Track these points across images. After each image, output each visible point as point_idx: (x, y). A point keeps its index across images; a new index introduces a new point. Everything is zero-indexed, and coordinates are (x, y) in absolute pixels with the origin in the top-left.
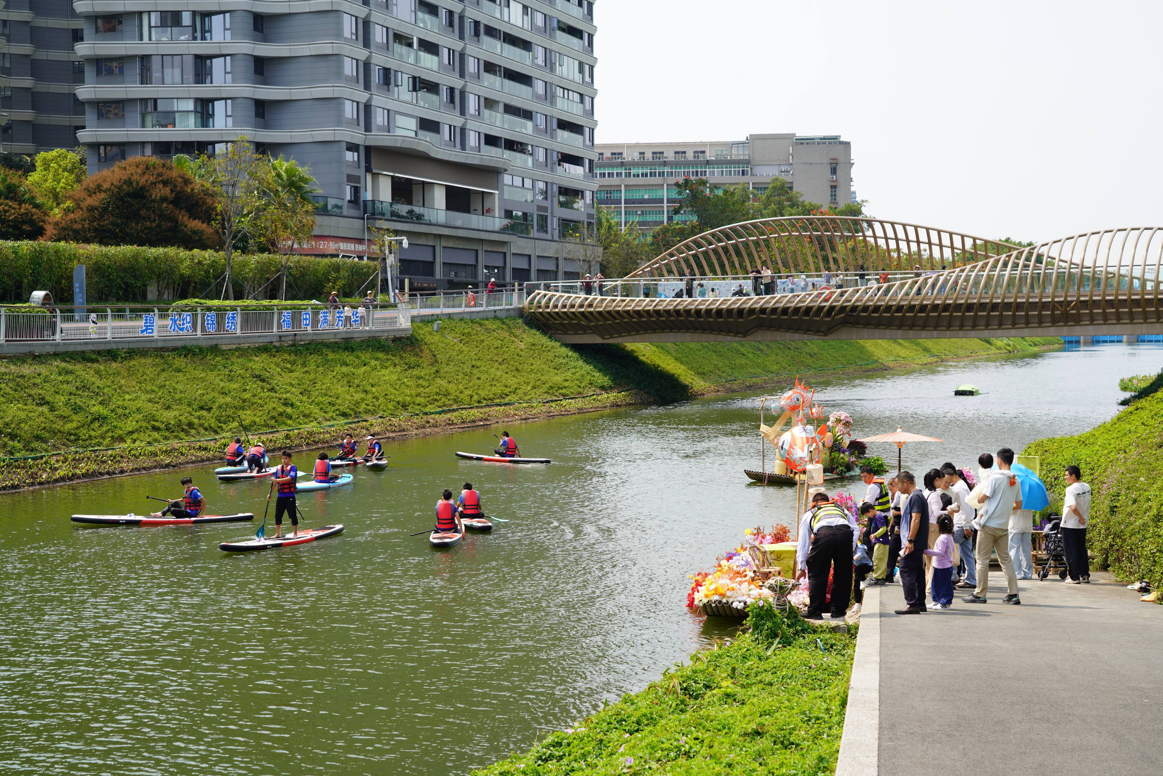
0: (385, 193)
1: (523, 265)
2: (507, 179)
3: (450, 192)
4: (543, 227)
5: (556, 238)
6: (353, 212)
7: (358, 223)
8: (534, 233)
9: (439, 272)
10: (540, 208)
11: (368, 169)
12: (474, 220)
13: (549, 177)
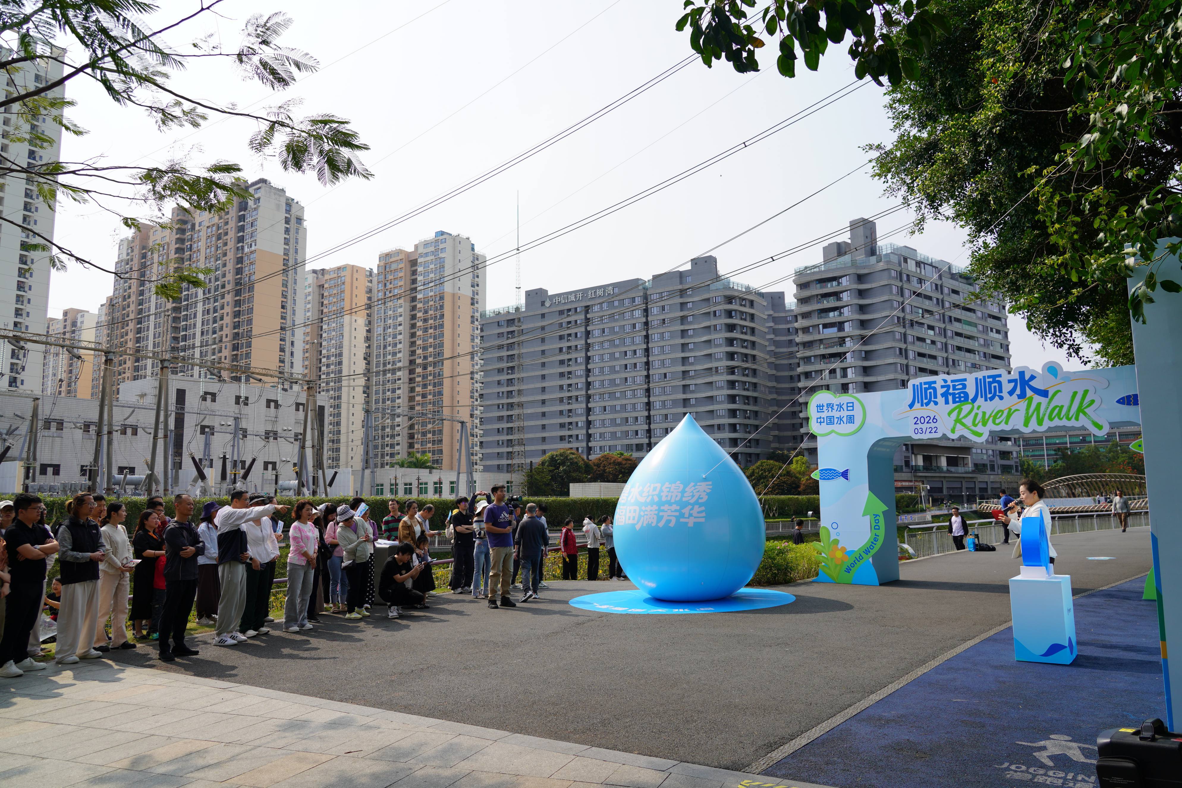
0: (920, 461)
1: (984, 486)
2: (974, 451)
3: (948, 458)
4: (993, 468)
5: (1000, 472)
6: (907, 470)
7: (910, 474)
8: (989, 472)
9: (945, 492)
10: (990, 461)
11: (913, 453)
12: (961, 469)
13: (994, 447)
